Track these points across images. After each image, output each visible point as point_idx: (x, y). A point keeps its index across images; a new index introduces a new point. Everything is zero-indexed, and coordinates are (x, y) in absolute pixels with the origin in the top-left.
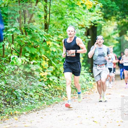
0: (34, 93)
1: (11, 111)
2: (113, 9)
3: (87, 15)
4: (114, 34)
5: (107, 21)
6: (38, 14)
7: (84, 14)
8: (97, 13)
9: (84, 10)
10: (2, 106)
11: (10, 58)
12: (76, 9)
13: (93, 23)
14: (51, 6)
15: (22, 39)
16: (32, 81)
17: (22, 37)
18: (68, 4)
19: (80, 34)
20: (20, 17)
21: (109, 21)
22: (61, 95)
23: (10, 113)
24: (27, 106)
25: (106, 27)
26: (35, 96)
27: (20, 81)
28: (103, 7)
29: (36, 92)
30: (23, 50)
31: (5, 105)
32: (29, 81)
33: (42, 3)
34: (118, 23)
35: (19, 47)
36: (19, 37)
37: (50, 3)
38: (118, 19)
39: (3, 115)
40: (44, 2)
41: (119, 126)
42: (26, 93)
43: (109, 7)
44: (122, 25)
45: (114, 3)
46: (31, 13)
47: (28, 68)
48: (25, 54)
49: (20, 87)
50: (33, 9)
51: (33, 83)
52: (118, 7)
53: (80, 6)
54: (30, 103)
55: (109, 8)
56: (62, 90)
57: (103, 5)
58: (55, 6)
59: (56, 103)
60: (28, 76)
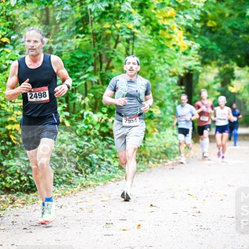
0: (113, 159)
1: (84, 181)
2: (214, 52)
3: (180, 59)
4: (215, 83)
5: (206, 67)
6: (118, 58)
7: (176, 58)
8: (193, 56)
9: (177, 53)
10: (72, 175)
11: (82, 115)
12: (166, 52)
13: (188, 70)
14: (134, 48)
15: (97, 90)
16: (110, 144)
17: (97, 88)
18: (156, 45)
19: (170, 83)
20: (95, 62)
21: (209, 67)
22: (148, 161)
23: (82, 185)
24: (104, 175)
25: (204, 74)
26: (114, 162)
27: (96, 143)
28: (201, 49)
29: (116, 157)
30: (98, 104)
31: (77, 174)
32: (107, 143)
33: (123, 45)
34: (219, 70)
35: (94, 101)
36: (93, 88)
37: (133, 44)
38: (219, 65)
39: (73, 186)
40: (126, 44)
41: (221, 200)
42: (102, 158)
43: (208, 49)
44: (225, 72)
45: (214, 44)
46: (109, 57)
47: (105, 127)
48: (101, 109)
49: (95, 151)
50: (111, 51)
51: (111, 146)
52: (219, 50)
53: (172, 48)
54: (107, 172)
55: (207, 51)
56: (149, 154)
57: (201, 45)
58: (139, 48)
59: (141, 171)
60: (106, 137)
